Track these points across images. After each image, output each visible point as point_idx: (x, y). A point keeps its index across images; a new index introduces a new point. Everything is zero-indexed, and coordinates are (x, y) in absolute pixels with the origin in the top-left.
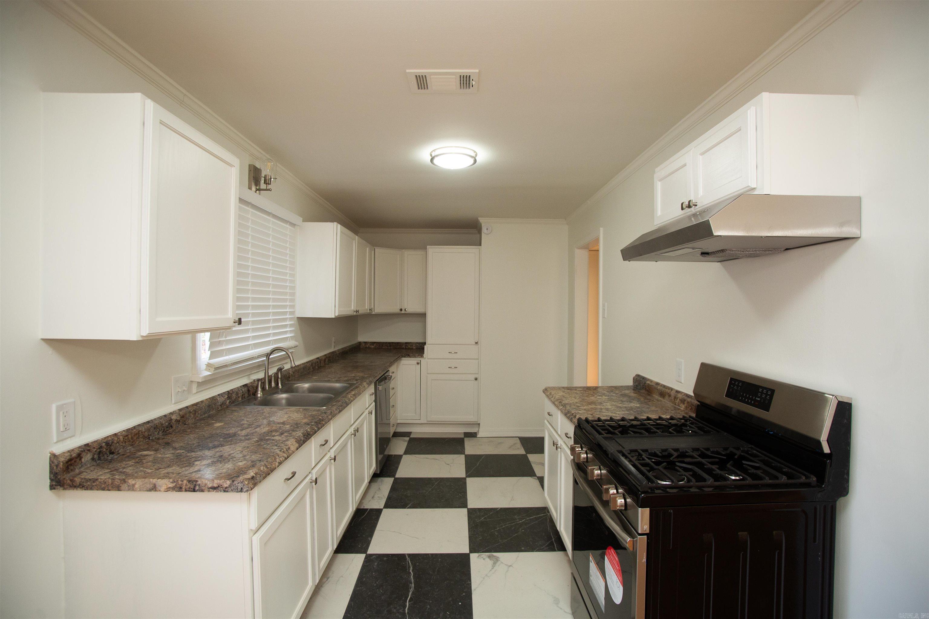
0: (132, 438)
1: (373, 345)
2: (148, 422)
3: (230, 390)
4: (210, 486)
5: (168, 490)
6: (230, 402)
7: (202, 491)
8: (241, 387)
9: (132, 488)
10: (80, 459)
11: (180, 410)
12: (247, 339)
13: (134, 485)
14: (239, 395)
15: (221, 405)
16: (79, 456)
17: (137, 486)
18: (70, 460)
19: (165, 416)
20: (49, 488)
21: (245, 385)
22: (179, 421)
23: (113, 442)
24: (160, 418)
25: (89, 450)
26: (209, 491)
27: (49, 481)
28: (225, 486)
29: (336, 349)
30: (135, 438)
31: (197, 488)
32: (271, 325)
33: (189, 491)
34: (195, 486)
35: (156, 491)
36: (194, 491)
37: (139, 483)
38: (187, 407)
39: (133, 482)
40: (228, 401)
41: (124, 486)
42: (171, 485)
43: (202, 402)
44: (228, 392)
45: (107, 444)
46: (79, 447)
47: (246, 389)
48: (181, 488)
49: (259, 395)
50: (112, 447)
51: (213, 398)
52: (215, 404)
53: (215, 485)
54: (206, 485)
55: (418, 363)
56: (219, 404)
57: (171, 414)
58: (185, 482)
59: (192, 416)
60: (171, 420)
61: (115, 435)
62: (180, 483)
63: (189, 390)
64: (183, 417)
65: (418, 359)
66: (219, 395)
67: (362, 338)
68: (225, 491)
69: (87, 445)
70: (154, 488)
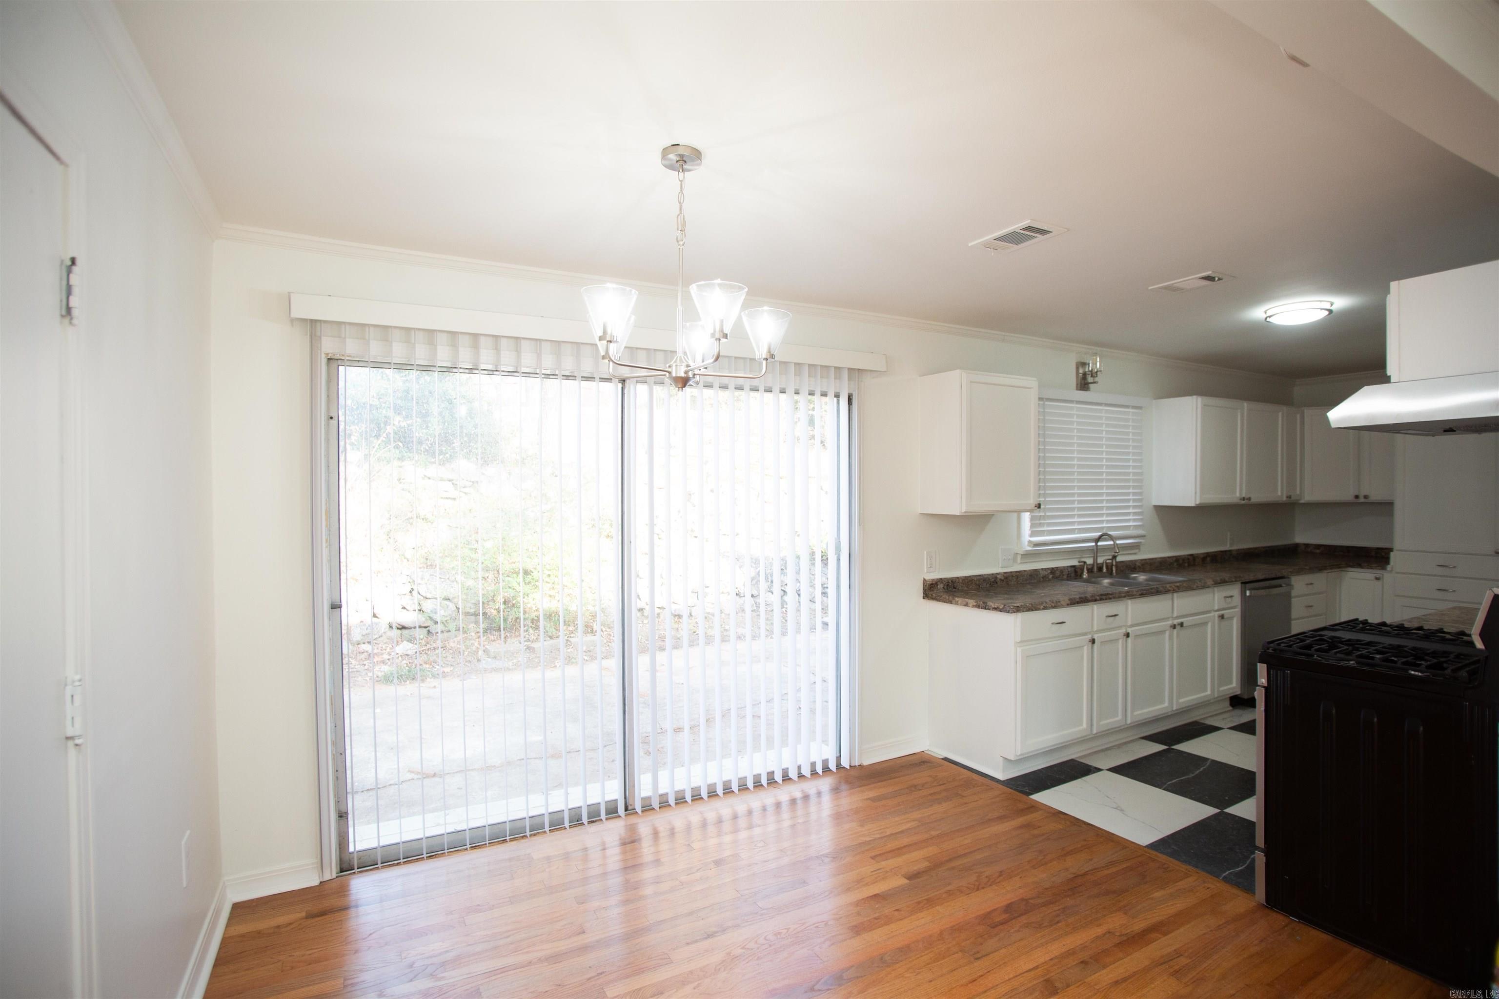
0: (968, 583)
1: (1319, 549)
2: (980, 575)
3: (1055, 568)
4: (993, 607)
5: (974, 606)
6: (1053, 577)
7: (989, 610)
8: (1068, 567)
9: (957, 603)
10: (937, 586)
11: (1005, 573)
12: (1073, 523)
13: (958, 601)
14: (1064, 573)
15: (1043, 578)
16: (936, 584)
17: (959, 602)
18: (932, 584)
19: (993, 574)
20: (922, 598)
21: (1074, 566)
22: (1003, 580)
23: (955, 581)
24: (989, 575)
25: (942, 582)
26: (993, 610)
27: (922, 594)
28: (1001, 608)
29: (1235, 548)
30: (970, 583)
31: (987, 607)
32: (1104, 512)
33: (983, 609)
34: (986, 606)
35: (968, 606)
36: (985, 609)
37: (960, 600)
38: (1011, 572)
39: (958, 600)
40: (1051, 576)
41: (953, 602)
42: (975, 604)
43: (1025, 571)
44: (1052, 568)
45: (952, 581)
46: (937, 579)
47: (1073, 569)
48: (979, 606)
49: (1085, 577)
50: (955, 585)
51: (1036, 570)
52: (1037, 575)
53: (996, 607)
54: (991, 606)
55: (1377, 579)
56: (1041, 576)
57: (997, 574)
58: (981, 602)
59: (1015, 580)
60: (996, 578)
61: (958, 578)
62: (979, 603)
63: (1014, 560)
64: (1006, 578)
65: (1378, 572)
66: (1042, 569)
67: (1300, 538)
68: (1001, 611)
69: (941, 579)
70: (966, 605)
